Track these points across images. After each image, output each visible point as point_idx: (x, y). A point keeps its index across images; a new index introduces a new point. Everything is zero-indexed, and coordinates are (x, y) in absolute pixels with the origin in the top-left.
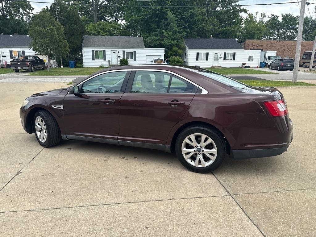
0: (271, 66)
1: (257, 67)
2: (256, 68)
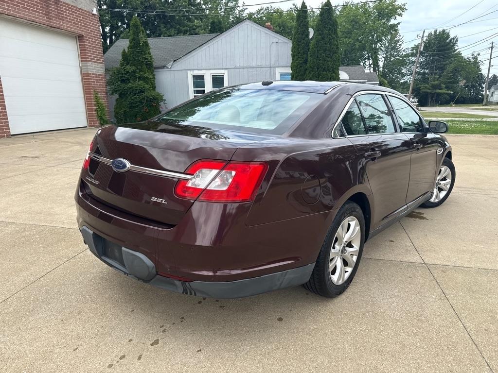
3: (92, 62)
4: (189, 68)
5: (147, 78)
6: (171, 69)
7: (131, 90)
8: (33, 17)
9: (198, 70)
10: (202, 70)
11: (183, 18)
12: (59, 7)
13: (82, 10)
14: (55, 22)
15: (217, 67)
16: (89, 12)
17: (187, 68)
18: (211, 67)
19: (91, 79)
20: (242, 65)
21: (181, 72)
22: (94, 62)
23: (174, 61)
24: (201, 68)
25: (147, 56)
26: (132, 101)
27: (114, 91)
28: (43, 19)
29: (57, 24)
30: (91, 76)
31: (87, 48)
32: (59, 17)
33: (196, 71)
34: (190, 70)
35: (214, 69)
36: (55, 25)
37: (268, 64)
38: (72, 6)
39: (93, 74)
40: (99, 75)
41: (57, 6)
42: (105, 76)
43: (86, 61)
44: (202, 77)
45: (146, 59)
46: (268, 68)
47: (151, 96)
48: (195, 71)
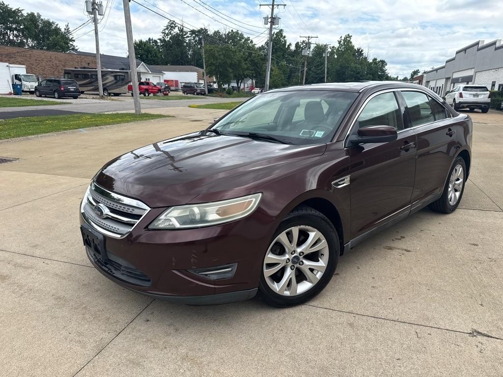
0: (39, 91)
1: (10, 94)
2: (8, 94)
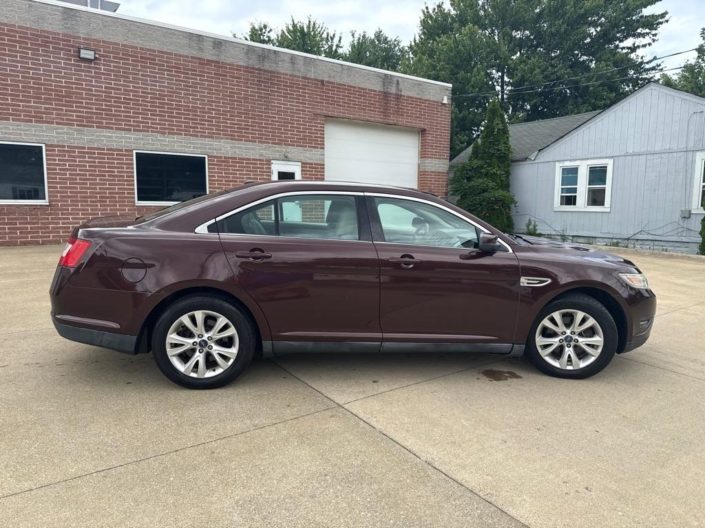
3: (432, 158)
4: (558, 159)
5: (495, 174)
6: (536, 161)
7: (472, 189)
8: (369, 116)
9: (570, 160)
10: (576, 160)
11: (601, 88)
12: (401, 102)
13: (429, 101)
14: (392, 119)
15: (599, 156)
16: (438, 102)
17: (555, 159)
18: (589, 156)
19: (428, 178)
20: (637, 150)
21: (547, 164)
22: (435, 158)
23: (540, 150)
24: (575, 158)
25: (502, 147)
26: (470, 203)
27: (455, 192)
28: (379, 118)
29: (394, 120)
30: (429, 175)
31: (429, 143)
32: (398, 112)
33: (569, 162)
34: (559, 161)
35: (594, 159)
36: (391, 122)
37: (682, 146)
38: (416, 98)
39: (431, 172)
40: (439, 172)
41: (398, 102)
42: (447, 173)
43: (425, 157)
44: (574, 171)
45: (498, 150)
46: (682, 154)
47: (494, 197)
48: (566, 162)
